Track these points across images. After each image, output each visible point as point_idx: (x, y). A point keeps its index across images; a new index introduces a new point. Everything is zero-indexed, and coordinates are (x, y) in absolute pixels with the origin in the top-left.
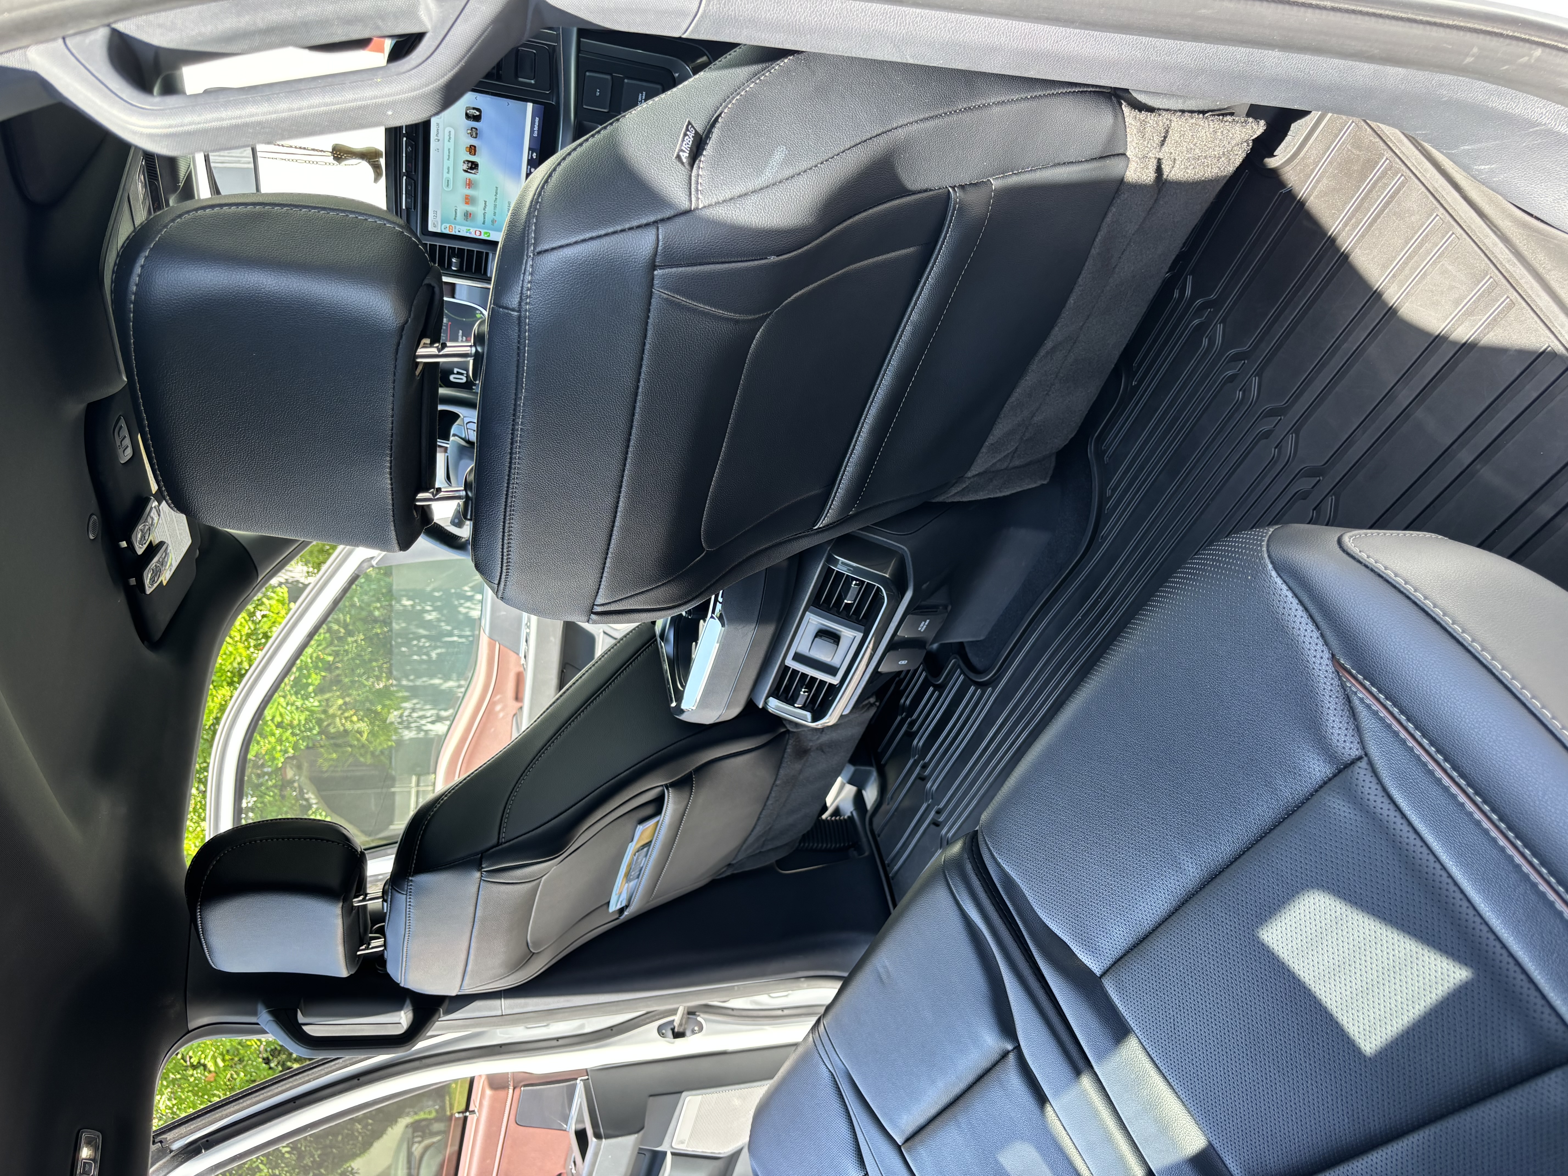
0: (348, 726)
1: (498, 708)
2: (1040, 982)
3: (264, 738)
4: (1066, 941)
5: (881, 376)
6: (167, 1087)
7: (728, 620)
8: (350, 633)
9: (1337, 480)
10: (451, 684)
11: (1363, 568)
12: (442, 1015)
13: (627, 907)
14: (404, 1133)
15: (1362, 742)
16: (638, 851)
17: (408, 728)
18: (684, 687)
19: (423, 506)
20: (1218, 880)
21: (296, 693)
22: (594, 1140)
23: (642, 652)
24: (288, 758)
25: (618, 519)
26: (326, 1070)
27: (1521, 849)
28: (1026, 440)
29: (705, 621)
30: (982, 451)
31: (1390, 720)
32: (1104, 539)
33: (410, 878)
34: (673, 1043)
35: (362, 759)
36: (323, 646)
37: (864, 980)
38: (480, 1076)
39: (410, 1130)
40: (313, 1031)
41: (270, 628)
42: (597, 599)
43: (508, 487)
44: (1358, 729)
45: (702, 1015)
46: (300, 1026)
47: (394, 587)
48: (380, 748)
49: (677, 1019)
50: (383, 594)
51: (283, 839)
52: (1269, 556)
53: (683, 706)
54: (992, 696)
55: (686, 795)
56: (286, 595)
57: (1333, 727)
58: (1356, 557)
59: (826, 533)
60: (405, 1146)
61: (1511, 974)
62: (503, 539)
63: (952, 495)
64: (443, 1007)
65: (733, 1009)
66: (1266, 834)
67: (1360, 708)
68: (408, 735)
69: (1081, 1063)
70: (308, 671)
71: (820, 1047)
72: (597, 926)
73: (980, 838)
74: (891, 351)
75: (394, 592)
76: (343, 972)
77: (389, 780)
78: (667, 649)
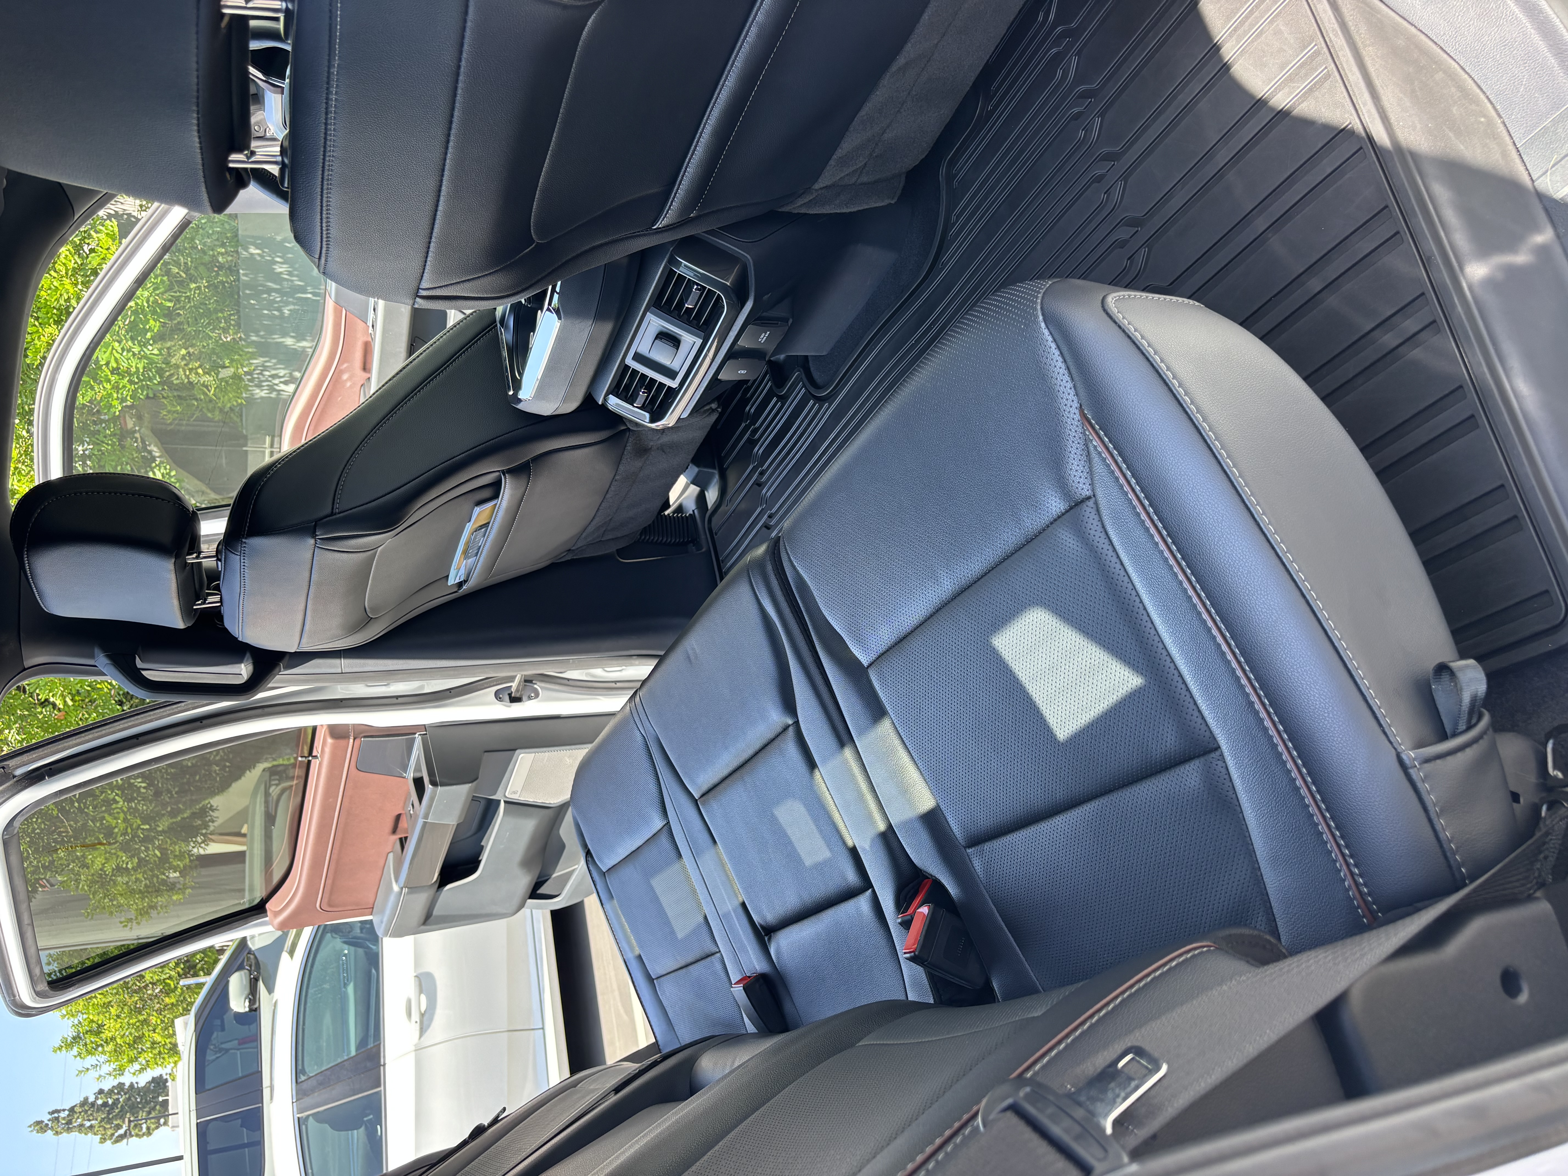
0: (193, 378)
1: (345, 377)
2: (819, 669)
3: (99, 384)
4: (843, 636)
5: (724, 76)
6: (15, 723)
7: (564, 314)
8: (192, 279)
9: (1152, 233)
10: (304, 344)
11: (1117, 328)
12: (282, 669)
13: (465, 581)
14: (261, 776)
15: (1092, 484)
16: (476, 531)
17: (259, 386)
18: (521, 375)
19: (237, 169)
20: (966, 593)
21: (133, 339)
22: (430, 786)
23: (482, 336)
24: (127, 406)
25: (441, 203)
26: (168, 712)
27: (1194, 583)
28: (876, 156)
29: (542, 312)
30: (830, 163)
31: (1114, 467)
32: (944, 265)
33: (244, 540)
34: (509, 706)
35: (209, 415)
36: (162, 290)
37: (676, 659)
38: (322, 725)
39: (267, 774)
40: (151, 675)
41: (99, 264)
42: (422, 283)
43: (324, 159)
44: (1091, 472)
45: (538, 683)
46: (139, 670)
47: (240, 232)
48: (229, 405)
49: (514, 685)
50: (227, 238)
51: (110, 493)
52: (1042, 308)
53: (521, 395)
54: (828, 410)
55: (523, 481)
56: (116, 229)
57: (1071, 469)
58: (1114, 317)
59: (666, 234)
60: (262, 787)
61: (1174, 683)
62: (321, 213)
63: (798, 206)
64: (283, 662)
65: (568, 680)
66: (1008, 557)
67: (1094, 454)
68: (262, 393)
69: (845, 737)
70: (145, 317)
71: (635, 715)
72: (435, 597)
73: (781, 543)
74: (735, 52)
75: (240, 237)
76: (179, 623)
77: (243, 439)
78: (506, 336)
